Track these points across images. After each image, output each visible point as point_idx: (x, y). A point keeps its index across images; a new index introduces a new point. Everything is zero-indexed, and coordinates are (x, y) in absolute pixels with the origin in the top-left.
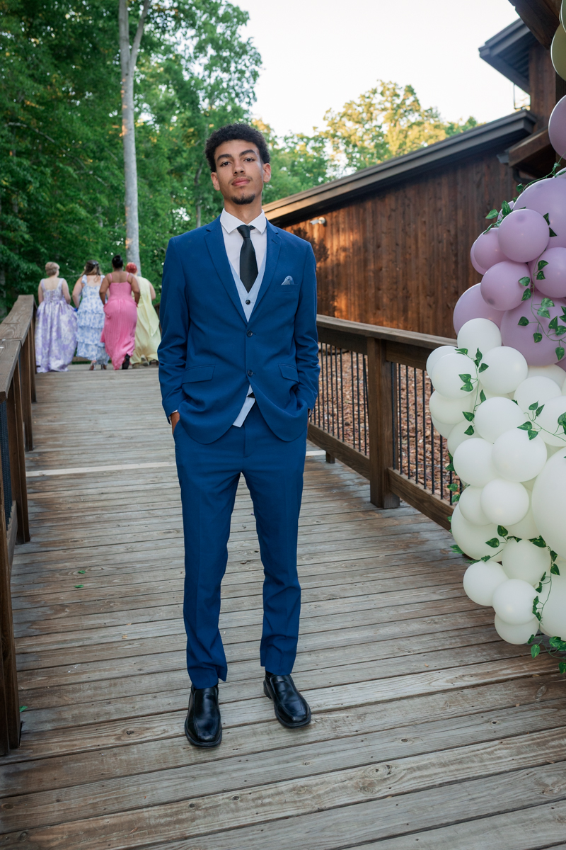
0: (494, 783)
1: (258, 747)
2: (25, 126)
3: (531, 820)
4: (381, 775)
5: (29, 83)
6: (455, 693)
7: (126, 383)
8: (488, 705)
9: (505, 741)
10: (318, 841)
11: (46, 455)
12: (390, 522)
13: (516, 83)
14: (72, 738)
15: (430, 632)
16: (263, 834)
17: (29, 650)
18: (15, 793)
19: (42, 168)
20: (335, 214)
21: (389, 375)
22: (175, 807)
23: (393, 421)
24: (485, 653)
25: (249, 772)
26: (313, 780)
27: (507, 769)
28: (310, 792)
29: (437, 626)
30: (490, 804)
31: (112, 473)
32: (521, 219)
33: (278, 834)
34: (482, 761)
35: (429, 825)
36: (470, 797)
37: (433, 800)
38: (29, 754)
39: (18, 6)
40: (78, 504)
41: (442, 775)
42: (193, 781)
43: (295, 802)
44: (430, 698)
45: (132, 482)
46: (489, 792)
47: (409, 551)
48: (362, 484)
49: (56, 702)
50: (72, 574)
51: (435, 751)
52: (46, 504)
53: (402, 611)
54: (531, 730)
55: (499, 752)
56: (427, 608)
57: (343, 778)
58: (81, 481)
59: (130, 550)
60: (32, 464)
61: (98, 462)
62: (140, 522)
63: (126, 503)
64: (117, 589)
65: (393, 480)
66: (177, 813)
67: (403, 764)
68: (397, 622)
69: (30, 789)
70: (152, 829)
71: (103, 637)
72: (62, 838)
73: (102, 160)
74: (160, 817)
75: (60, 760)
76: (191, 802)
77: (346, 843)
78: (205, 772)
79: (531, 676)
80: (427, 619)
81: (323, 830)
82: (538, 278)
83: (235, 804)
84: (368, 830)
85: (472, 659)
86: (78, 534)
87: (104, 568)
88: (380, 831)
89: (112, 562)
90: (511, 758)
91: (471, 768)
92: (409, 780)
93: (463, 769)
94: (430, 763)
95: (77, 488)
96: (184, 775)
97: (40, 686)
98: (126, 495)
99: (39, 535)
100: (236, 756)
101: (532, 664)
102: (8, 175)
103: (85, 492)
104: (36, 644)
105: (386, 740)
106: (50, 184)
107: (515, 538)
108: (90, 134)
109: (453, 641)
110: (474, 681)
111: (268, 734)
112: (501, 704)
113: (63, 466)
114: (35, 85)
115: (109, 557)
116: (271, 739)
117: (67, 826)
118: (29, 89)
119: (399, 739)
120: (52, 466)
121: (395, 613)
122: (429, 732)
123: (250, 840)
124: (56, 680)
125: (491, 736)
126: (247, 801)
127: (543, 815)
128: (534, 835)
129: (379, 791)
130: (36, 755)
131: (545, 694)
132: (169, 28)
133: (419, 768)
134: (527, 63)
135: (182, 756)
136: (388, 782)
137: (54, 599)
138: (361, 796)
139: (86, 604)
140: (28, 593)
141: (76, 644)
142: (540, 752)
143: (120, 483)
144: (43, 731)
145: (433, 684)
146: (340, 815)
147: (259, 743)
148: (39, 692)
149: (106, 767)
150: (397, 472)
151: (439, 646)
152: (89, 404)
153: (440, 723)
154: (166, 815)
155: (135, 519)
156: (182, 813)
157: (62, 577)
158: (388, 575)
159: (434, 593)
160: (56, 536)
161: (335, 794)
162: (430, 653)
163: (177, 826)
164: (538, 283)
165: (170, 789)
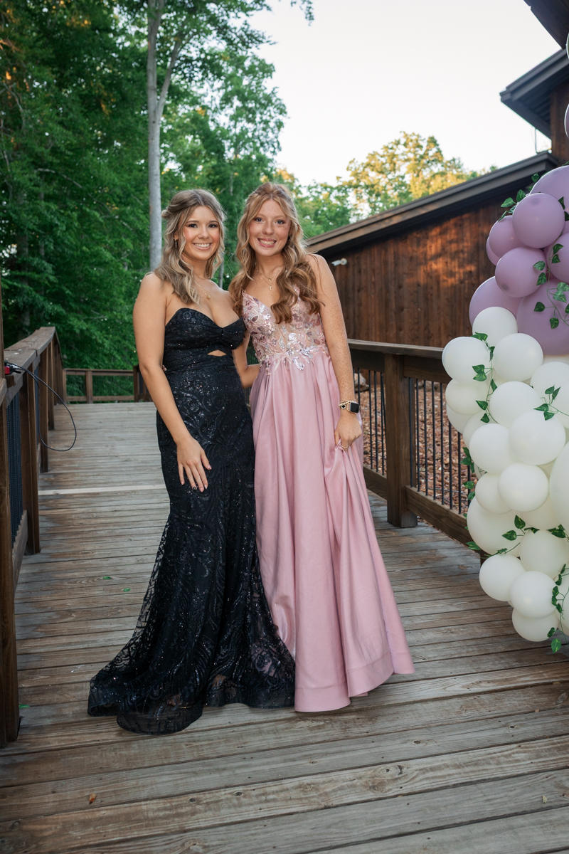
0: (511, 785)
1: (264, 745)
2: (53, 172)
3: (551, 821)
4: (392, 775)
5: (58, 128)
6: (472, 698)
7: (145, 414)
8: (506, 710)
9: (523, 745)
10: (322, 837)
11: (61, 476)
12: (407, 539)
13: (537, 128)
14: (71, 733)
15: (447, 640)
16: (266, 830)
17: (32, 651)
18: (9, 784)
19: (69, 212)
20: (356, 256)
21: (407, 391)
22: (175, 801)
23: (410, 438)
24: (503, 661)
25: (253, 769)
26: (320, 779)
27: (525, 771)
28: (317, 790)
29: (454, 635)
30: (506, 806)
31: (126, 493)
32: (535, 201)
33: (282, 829)
34: (498, 763)
35: (442, 825)
36: (485, 798)
37: (446, 801)
38: (25, 746)
39: (50, 56)
40: (91, 520)
41: (456, 776)
42: (194, 776)
43: (301, 799)
44: (445, 702)
45: (146, 501)
46: (506, 793)
47: (426, 566)
48: (379, 505)
49: (57, 699)
50: (81, 582)
51: (450, 753)
52: (59, 520)
53: (417, 621)
54: (552, 734)
55: (516, 755)
56: (444, 619)
57: (352, 777)
58: (95, 499)
59: (140, 562)
60: (47, 484)
61: (113, 483)
62: (152, 537)
63: (139, 519)
64: (126, 596)
65: (410, 497)
66: (176, 807)
67: (415, 765)
68: (412, 632)
69: (25, 780)
70: (150, 822)
71: (109, 640)
72: (56, 828)
73: (128, 205)
74: (159, 810)
75: (58, 753)
76: (191, 796)
77: (353, 840)
78: (208, 768)
79: (551, 683)
80: (443, 628)
81: (329, 827)
82: (553, 262)
83: (238, 799)
84: (377, 828)
85: (490, 666)
86: (89, 547)
87: (113, 578)
88: (391, 829)
89: (122, 572)
90: (530, 762)
91: (488, 770)
92: (421, 780)
93: (479, 771)
94: (444, 765)
95: (90, 505)
96: (186, 770)
97: (42, 684)
98: (140, 513)
99: (49, 546)
100: (240, 754)
101: (552, 673)
102: (36, 217)
103: (98, 509)
104: (40, 646)
105: (399, 741)
106: (77, 228)
107: (532, 529)
108: (116, 180)
109: (470, 650)
110: (491, 687)
111: (275, 733)
112: (520, 710)
113: (78, 486)
114: (64, 131)
115: (120, 568)
116: (277, 738)
117: (61, 817)
118: (58, 135)
119: (412, 740)
120: (67, 486)
121: (410, 623)
122: (443, 735)
123: (252, 835)
124: (58, 679)
125: (509, 740)
126: (250, 797)
127: (563, 817)
128: (553, 837)
129: (389, 790)
130: (33, 748)
131: (566, 700)
132: (196, 79)
133: (432, 769)
134: (548, 108)
135: (184, 753)
136: (400, 782)
137: (61, 605)
138: (371, 795)
139: (93, 610)
140: (35, 599)
141: (81, 646)
142: (560, 756)
143: (134, 501)
144: (41, 726)
145: (448, 689)
146: (347, 813)
147: (264, 742)
148: (40, 690)
149: (105, 761)
150: (415, 489)
151: (455, 654)
152: (106, 432)
153: (455, 726)
154: (165, 809)
155: (148, 534)
156: (182, 807)
157: (70, 585)
158: (403, 588)
159: (451, 605)
160: (66, 548)
161: (343, 791)
162: (446, 661)
163: (176, 819)
164: (553, 266)
165: (171, 784)
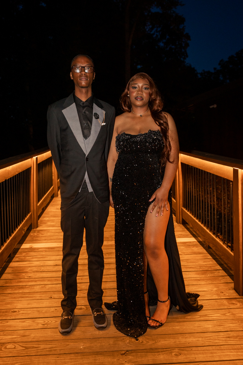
11: (41, 232)
87: (17, 346)
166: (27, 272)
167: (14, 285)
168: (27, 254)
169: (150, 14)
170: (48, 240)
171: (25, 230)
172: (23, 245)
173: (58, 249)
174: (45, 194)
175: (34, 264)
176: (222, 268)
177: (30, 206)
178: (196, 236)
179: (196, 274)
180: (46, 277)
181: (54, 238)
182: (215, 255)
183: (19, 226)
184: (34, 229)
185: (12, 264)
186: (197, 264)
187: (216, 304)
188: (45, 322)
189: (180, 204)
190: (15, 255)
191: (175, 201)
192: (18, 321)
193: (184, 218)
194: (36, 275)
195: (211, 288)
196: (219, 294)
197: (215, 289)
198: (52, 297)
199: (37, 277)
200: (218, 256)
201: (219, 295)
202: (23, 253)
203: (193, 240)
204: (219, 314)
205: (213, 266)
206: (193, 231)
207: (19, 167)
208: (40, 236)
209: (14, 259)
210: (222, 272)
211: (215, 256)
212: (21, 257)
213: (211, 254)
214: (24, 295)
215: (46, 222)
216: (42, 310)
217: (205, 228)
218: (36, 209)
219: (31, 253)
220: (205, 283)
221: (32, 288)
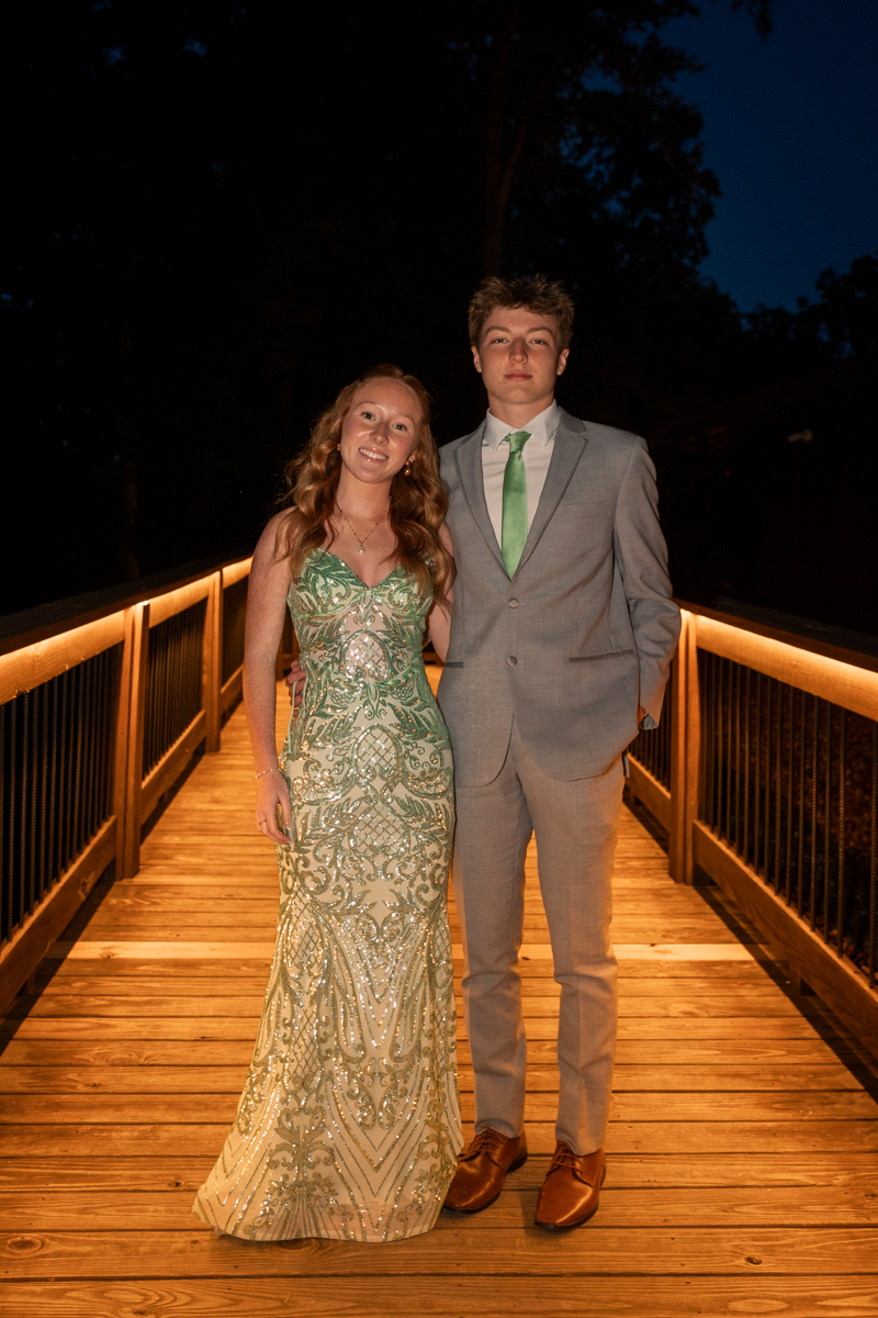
11: (151, 893)
40: (129, 1072)
103: (165, 1028)
166: (85, 1065)
167: (32, 1119)
168: (91, 985)
169: (579, 95)
170: (173, 927)
171: (89, 886)
172: (79, 944)
173: (212, 968)
174: (171, 742)
175: (117, 1030)
176: (862, 1082)
177: (112, 793)
178: (748, 936)
179: (758, 1105)
180: (160, 1089)
181: (200, 923)
182: (830, 1023)
183: (66, 871)
184: (121, 879)
185: (31, 1027)
186: (761, 1059)
187: (851, 1248)
188: (146, 1298)
189: (688, 810)
190: (45, 986)
191: (668, 795)
192: (38, 1288)
193: (701, 863)
194: (123, 1077)
195: (824, 1173)
196: (861, 1202)
197: (842, 1178)
198: (183, 1183)
199: (123, 1088)
200: (844, 1029)
201: (861, 1207)
202: (75, 982)
203: (738, 953)
204: (868, 1298)
205: (828, 1074)
206: (738, 915)
207: (75, 643)
208: (146, 909)
209: (41, 1006)
210: (862, 1100)
211: (830, 1027)
212: (65, 998)
213: (814, 1020)
214: (69, 1166)
215: (172, 852)
216: (140, 1244)
217: (792, 914)
218: (136, 802)
219: (107, 984)
220: (800, 1148)
221: (103, 1138)
